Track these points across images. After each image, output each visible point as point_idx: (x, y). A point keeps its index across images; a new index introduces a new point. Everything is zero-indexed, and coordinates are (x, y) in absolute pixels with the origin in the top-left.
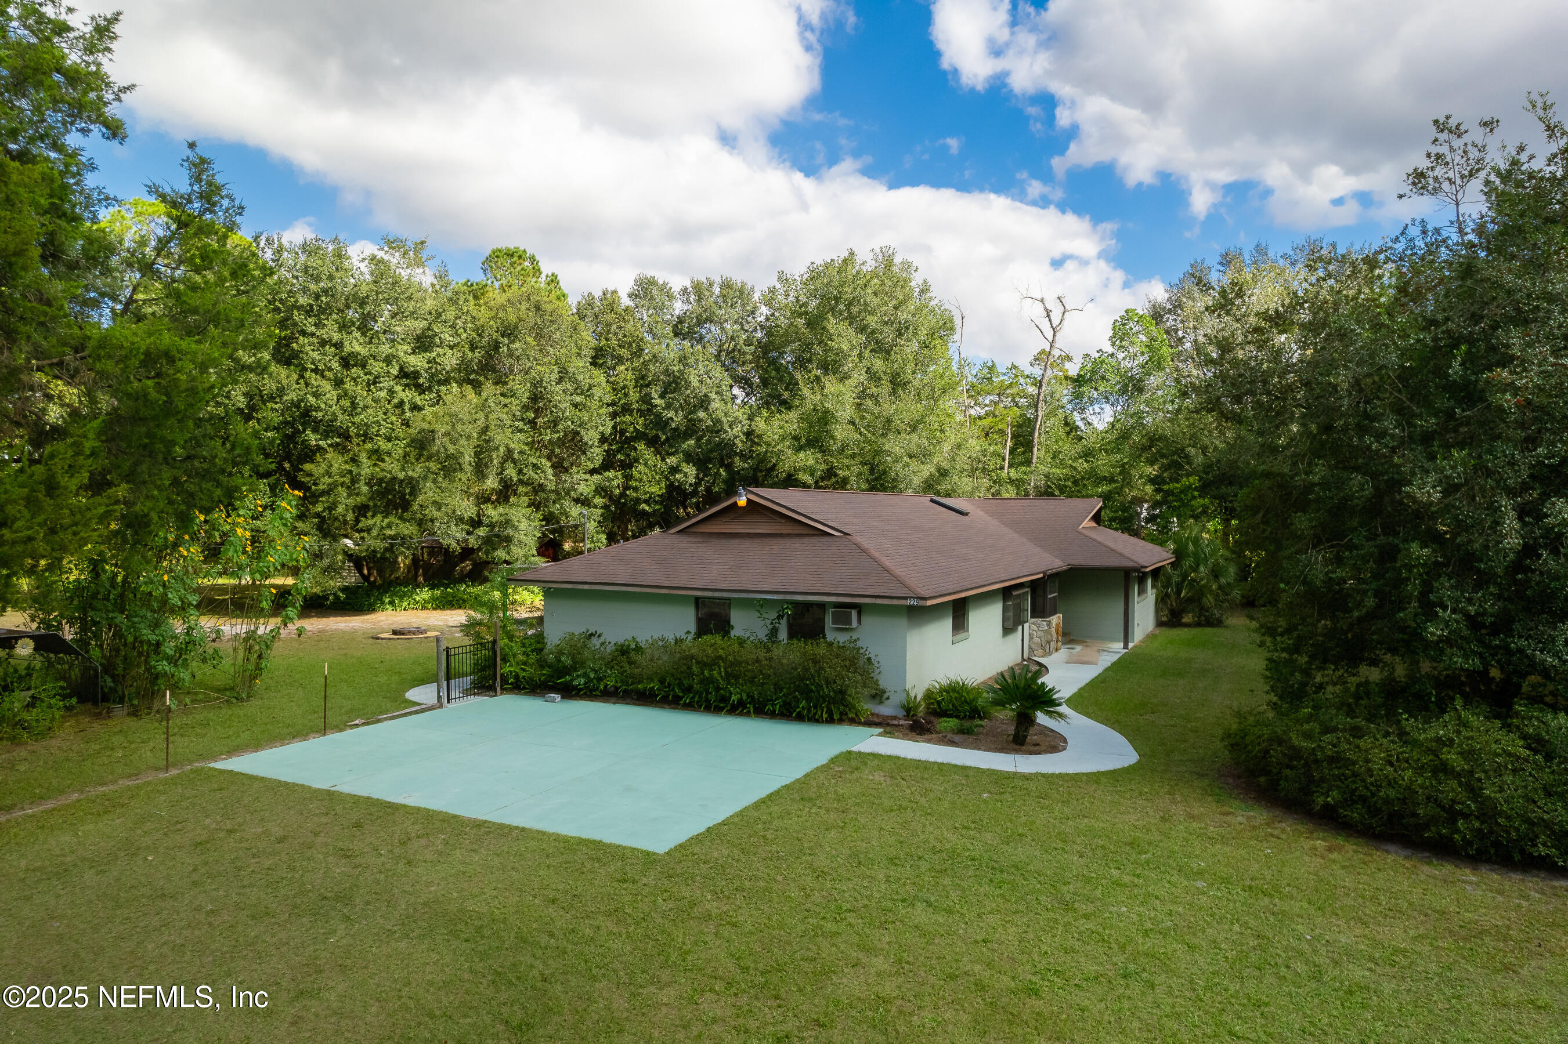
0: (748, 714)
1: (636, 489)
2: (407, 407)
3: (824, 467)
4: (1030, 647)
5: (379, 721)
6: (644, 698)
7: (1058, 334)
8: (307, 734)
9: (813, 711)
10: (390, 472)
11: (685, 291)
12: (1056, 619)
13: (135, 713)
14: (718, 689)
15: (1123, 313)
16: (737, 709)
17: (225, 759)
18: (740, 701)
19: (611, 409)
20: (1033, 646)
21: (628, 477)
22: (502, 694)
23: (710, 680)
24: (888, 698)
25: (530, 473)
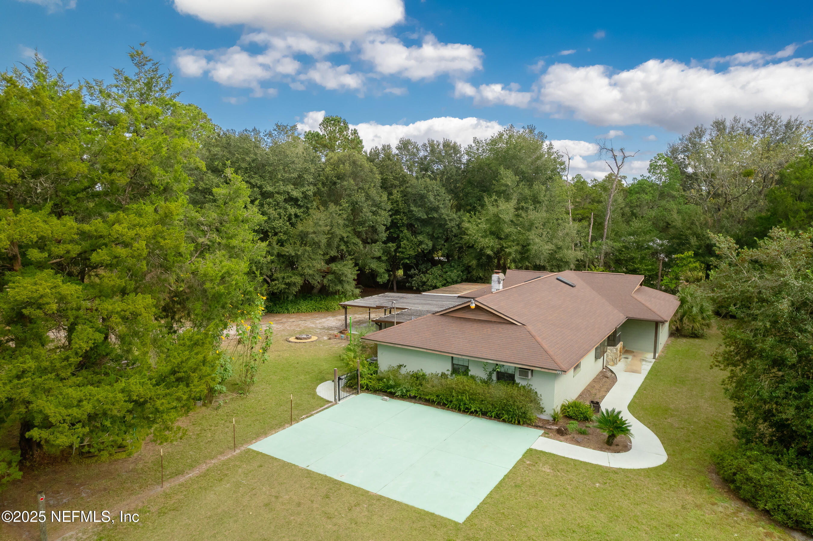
0: (479, 416)
1: (403, 253)
2: (293, 217)
3: (499, 246)
4: (607, 361)
5: (312, 415)
6: (429, 402)
7: (620, 170)
8: (284, 425)
9: (510, 419)
10: (288, 252)
11: (424, 145)
12: (620, 346)
13: (204, 405)
14: (465, 404)
15: (656, 155)
16: (474, 413)
17: (255, 443)
18: (475, 411)
19: (390, 213)
20: (608, 360)
21: (399, 247)
22: (361, 393)
23: (462, 400)
24: (545, 411)
25: (352, 247)
